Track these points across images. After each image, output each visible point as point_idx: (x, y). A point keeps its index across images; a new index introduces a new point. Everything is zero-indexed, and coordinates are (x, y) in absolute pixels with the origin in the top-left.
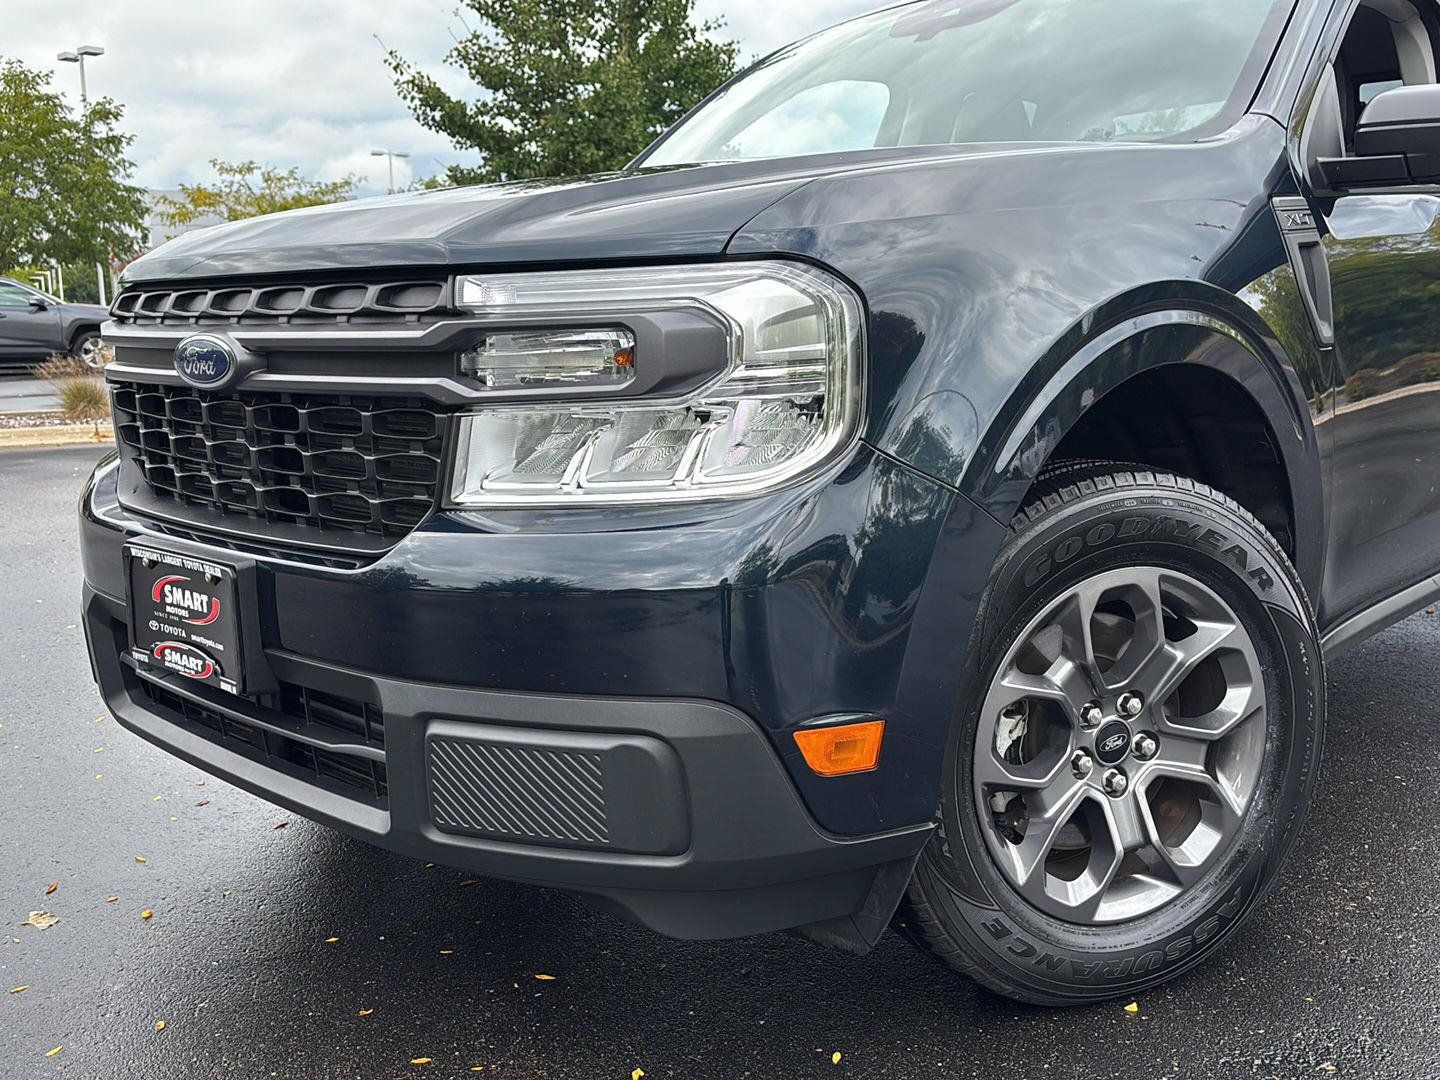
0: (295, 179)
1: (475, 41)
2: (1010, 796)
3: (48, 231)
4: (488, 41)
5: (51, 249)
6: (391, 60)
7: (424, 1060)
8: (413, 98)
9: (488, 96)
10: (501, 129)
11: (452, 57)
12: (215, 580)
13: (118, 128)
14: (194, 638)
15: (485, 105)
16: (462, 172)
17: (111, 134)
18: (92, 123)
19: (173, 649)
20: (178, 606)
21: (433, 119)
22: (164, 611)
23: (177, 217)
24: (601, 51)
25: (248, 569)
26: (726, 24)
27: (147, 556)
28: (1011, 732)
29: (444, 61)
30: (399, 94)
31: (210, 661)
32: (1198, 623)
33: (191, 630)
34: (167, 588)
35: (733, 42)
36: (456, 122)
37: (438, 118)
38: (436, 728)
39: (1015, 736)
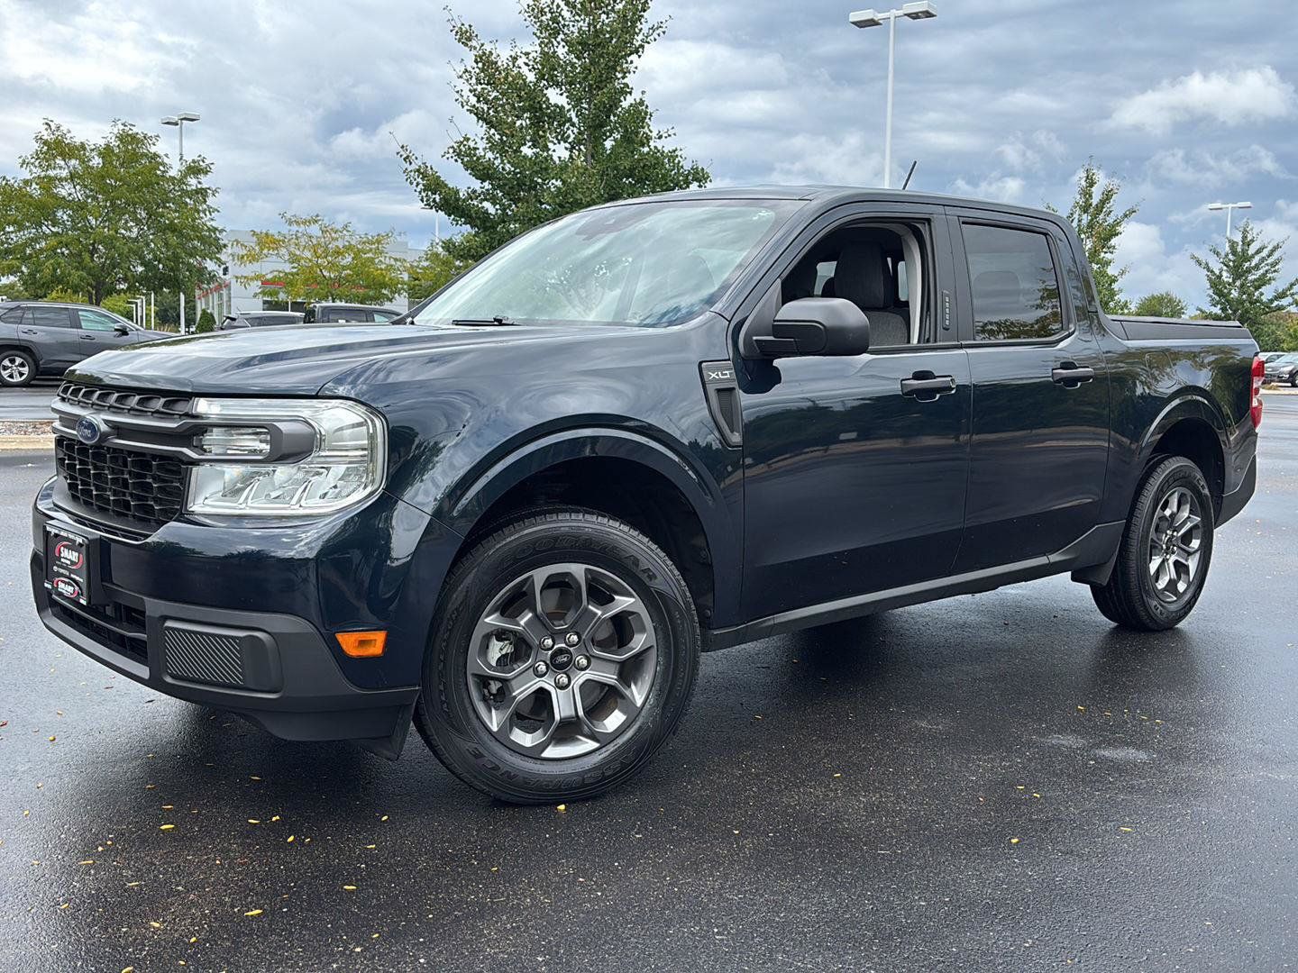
0: (348, 231)
1: (465, 143)
2: (499, 685)
3: (142, 264)
4: (476, 143)
5: (143, 279)
6: (402, 153)
7: (170, 807)
8: (418, 184)
9: (476, 185)
10: (486, 212)
11: (448, 153)
12: (81, 545)
13: (206, 181)
14: (72, 576)
15: (474, 191)
16: (454, 245)
17: (199, 186)
18: (185, 177)
19: (62, 581)
20: (66, 558)
21: (434, 200)
22: (60, 561)
23: (245, 258)
24: (571, 152)
25: (97, 539)
26: (675, 134)
27: (54, 531)
28: (501, 649)
29: (443, 156)
30: (407, 180)
31: (77, 588)
32: (616, 597)
33: (71, 571)
34: (62, 548)
35: (676, 150)
36: (452, 205)
37: (438, 200)
38: (169, 624)
39: (504, 652)
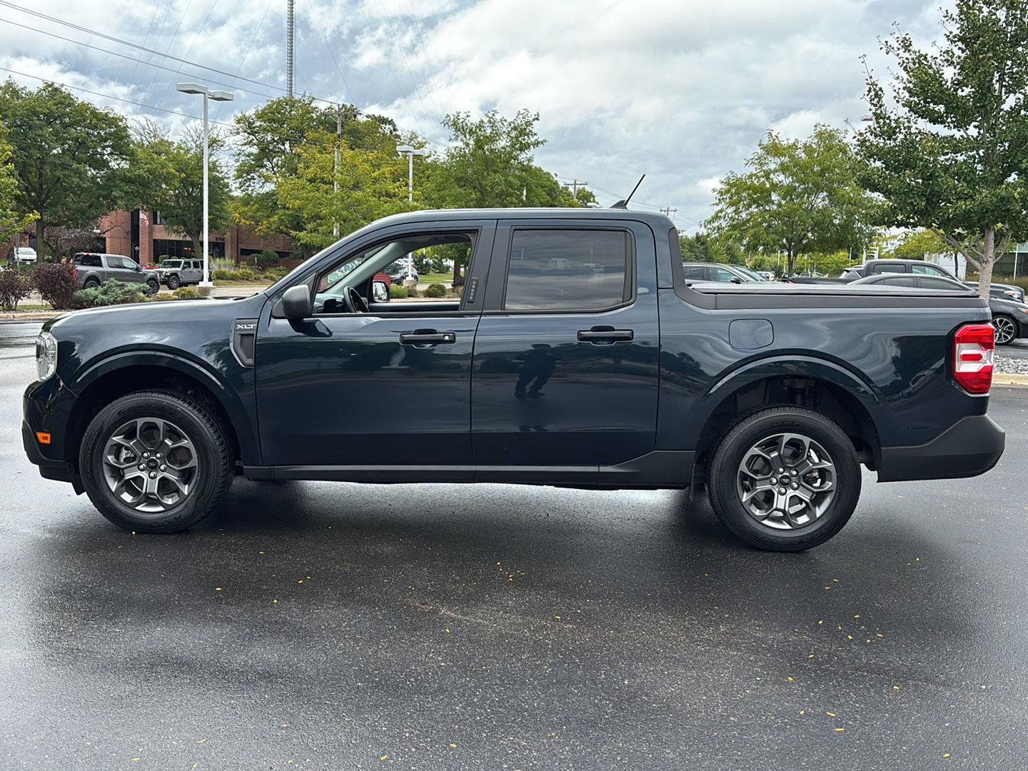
28: (126, 454)
39: (128, 456)
